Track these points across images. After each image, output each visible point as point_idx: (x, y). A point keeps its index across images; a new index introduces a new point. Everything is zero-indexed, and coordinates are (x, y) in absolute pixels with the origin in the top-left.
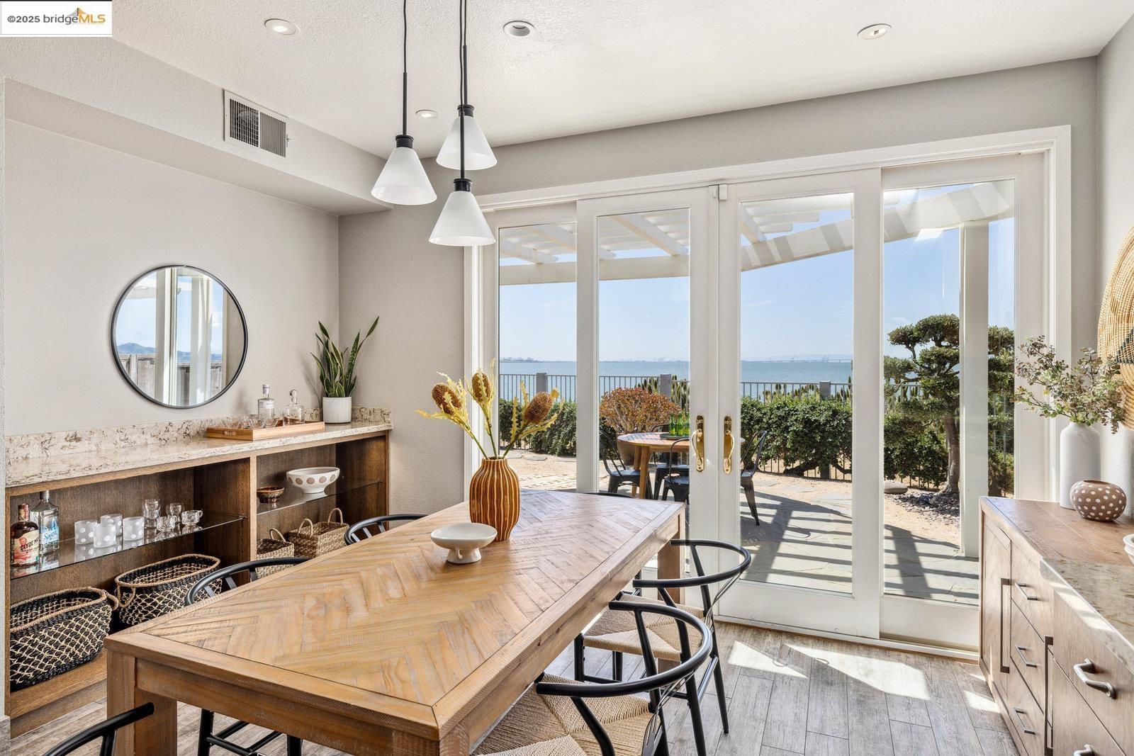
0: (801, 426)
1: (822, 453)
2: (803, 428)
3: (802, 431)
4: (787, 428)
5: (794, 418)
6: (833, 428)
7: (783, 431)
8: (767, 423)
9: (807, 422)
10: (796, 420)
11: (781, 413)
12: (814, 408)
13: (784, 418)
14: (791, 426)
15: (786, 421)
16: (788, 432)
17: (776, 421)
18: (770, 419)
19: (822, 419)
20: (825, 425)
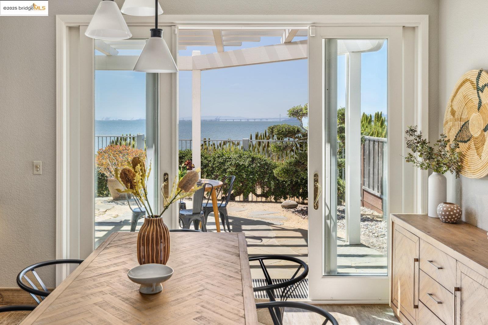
0: (234, 168)
1: (246, 185)
2: (236, 169)
3: (235, 172)
4: (225, 170)
5: (229, 163)
6: (253, 169)
7: (222, 172)
8: (212, 167)
9: (237, 166)
10: (230, 165)
11: (221, 160)
12: (241, 156)
13: (223, 163)
14: (228, 168)
15: (224, 165)
16: (226, 173)
17: (218, 166)
18: (213, 164)
19: (246, 164)
20: (248, 167)
